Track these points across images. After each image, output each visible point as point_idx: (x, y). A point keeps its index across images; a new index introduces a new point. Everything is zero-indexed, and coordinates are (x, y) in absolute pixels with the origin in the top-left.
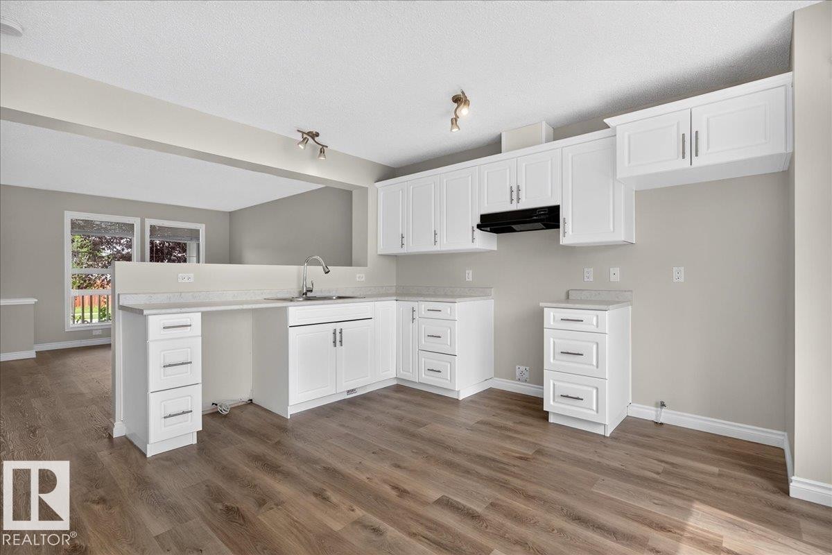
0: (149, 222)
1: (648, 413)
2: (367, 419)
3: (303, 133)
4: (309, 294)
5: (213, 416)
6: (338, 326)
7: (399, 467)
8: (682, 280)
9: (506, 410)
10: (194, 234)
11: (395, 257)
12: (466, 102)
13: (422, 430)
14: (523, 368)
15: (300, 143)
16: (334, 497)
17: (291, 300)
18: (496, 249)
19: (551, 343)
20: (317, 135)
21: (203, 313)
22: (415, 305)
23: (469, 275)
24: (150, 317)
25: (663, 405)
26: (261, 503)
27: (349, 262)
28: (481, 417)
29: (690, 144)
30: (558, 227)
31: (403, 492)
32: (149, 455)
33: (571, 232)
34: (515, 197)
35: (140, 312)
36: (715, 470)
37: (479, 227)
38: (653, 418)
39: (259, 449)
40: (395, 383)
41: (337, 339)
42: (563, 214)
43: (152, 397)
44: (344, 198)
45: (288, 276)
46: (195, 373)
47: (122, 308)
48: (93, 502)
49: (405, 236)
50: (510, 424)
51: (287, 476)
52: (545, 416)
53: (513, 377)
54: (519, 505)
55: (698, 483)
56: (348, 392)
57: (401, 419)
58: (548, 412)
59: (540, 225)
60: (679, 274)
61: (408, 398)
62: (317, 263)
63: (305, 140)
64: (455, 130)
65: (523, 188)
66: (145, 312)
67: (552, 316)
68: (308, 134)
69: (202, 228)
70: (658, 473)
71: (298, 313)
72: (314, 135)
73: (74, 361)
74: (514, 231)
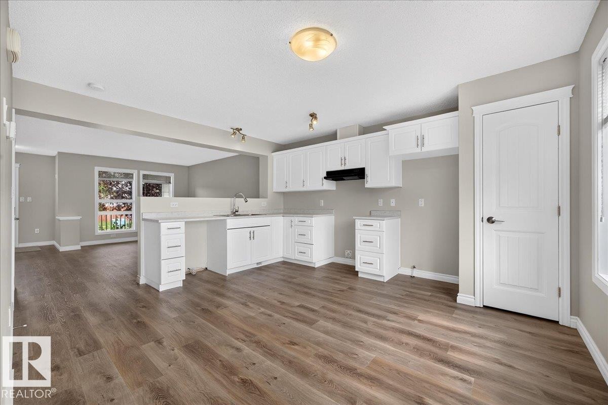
0: (142, 172)
1: (407, 272)
2: (267, 276)
3: (234, 129)
4: (236, 213)
5: (189, 274)
6: (252, 229)
7: (281, 294)
8: (423, 205)
9: (338, 272)
10: (168, 180)
11: (284, 193)
12: (316, 118)
13: (294, 280)
14: (349, 251)
15: (232, 135)
16: (251, 305)
17: (228, 216)
18: (335, 189)
19: (359, 236)
20: (241, 129)
21: (186, 222)
22: (292, 218)
23: (322, 203)
24: (162, 224)
25: (414, 267)
26: (218, 307)
27: (258, 197)
28: (325, 275)
29: (420, 141)
30: (364, 178)
31: (283, 303)
32: (160, 290)
33: (371, 181)
34: (343, 163)
35: (157, 221)
36: (430, 294)
37: (325, 178)
38: (410, 275)
39: (215, 288)
40: (282, 260)
41: (252, 236)
42: (367, 172)
43: (163, 262)
44: (255, 161)
45: (224, 204)
46: (182, 251)
47: (144, 220)
48: (140, 307)
49: (288, 182)
50: (338, 277)
51: (229, 298)
52: (356, 273)
53: (344, 256)
54: (335, 307)
55: (419, 298)
56: (257, 264)
57: (284, 276)
58: (358, 272)
59: (356, 177)
60: (422, 203)
61: (289, 267)
62: (241, 197)
63: (234, 133)
64: (311, 130)
65: (347, 158)
66: (160, 221)
67: (359, 223)
68: (236, 129)
69: (172, 176)
70: (403, 295)
71: (231, 222)
72: (239, 130)
73: (103, 251)
74: (344, 180)
